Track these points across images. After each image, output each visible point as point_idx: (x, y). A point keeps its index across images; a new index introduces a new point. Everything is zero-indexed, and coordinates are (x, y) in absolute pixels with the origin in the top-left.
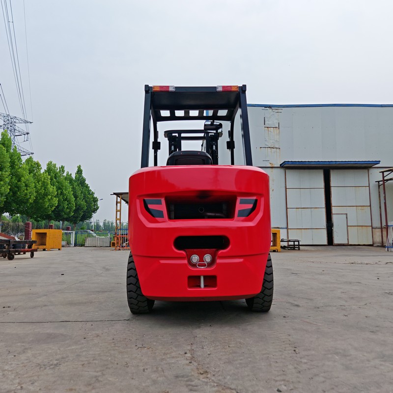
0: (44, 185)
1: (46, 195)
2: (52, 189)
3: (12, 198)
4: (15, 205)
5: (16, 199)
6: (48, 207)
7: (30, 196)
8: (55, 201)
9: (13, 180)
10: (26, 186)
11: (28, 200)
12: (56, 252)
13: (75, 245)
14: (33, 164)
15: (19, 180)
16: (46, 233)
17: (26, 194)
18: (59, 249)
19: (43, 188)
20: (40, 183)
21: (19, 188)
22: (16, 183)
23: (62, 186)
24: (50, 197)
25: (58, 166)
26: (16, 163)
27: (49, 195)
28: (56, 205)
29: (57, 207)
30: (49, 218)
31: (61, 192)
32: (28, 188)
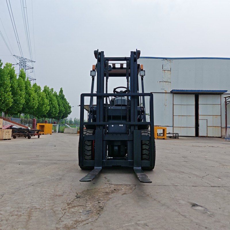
0: (43, 99)
1: (43, 104)
2: (47, 101)
3: (26, 106)
4: (27, 109)
5: (28, 106)
6: (45, 111)
7: (35, 105)
8: (48, 108)
9: (27, 96)
10: (33, 99)
11: (34, 107)
12: (49, 135)
13: (59, 132)
14: (37, 87)
15: (30, 96)
16: (44, 125)
17: (33, 104)
18: (51, 134)
19: (42, 100)
20: (40, 98)
21: (29, 100)
22: (28, 98)
23: (52, 99)
24: (45, 105)
25: (50, 88)
26: (28, 87)
27: (45, 104)
28: (49, 110)
29: (49, 111)
30: (45, 116)
31: (52, 103)
32: (34, 101)
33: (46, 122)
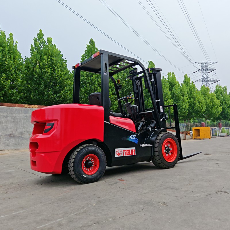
0: (212, 100)
1: (213, 106)
2: (217, 102)
3: (192, 110)
4: (194, 114)
5: (194, 110)
6: (216, 113)
7: (202, 108)
8: (220, 109)
9: (191, 100)
10: (199, 102)
11: (201, 110)
14: (205, 89)
15: (195, 100)
16: (199, 129)
17: (199, 107)
18: (209, 139)
19: (211, 102)
20: (209, 99)
21: (195, 104)
22: (193, 102)
23: (226, 99)
24: (216, 107)
26: (192, 91)
27: (215, 106)
28: (221, 111)
31: (226, 103)
32: (200, 104)
33: (202, 125)
